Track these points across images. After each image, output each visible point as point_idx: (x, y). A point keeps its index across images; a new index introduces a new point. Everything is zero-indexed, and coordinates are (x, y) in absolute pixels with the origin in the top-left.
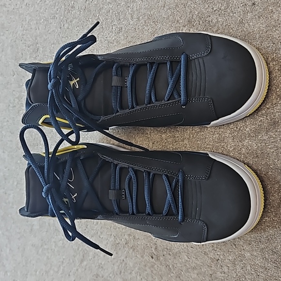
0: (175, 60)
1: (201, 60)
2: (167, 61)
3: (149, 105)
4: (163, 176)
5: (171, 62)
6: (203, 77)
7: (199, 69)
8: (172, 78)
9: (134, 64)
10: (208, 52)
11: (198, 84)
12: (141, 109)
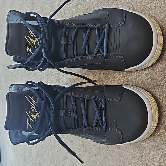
0: (101, 27)
1: (118, 29)
2: (96, 27)
3: (84, 56)
4: (93, 100)
5: (99, 29)
6: (118, 40)
7: (116, 35)
8: (99, 39)
9: (75, 28)
10: (123, 24)
11: (115, 45)
12: (79, 58)
